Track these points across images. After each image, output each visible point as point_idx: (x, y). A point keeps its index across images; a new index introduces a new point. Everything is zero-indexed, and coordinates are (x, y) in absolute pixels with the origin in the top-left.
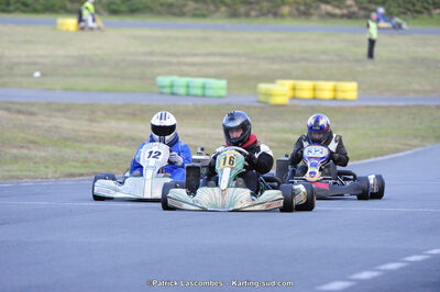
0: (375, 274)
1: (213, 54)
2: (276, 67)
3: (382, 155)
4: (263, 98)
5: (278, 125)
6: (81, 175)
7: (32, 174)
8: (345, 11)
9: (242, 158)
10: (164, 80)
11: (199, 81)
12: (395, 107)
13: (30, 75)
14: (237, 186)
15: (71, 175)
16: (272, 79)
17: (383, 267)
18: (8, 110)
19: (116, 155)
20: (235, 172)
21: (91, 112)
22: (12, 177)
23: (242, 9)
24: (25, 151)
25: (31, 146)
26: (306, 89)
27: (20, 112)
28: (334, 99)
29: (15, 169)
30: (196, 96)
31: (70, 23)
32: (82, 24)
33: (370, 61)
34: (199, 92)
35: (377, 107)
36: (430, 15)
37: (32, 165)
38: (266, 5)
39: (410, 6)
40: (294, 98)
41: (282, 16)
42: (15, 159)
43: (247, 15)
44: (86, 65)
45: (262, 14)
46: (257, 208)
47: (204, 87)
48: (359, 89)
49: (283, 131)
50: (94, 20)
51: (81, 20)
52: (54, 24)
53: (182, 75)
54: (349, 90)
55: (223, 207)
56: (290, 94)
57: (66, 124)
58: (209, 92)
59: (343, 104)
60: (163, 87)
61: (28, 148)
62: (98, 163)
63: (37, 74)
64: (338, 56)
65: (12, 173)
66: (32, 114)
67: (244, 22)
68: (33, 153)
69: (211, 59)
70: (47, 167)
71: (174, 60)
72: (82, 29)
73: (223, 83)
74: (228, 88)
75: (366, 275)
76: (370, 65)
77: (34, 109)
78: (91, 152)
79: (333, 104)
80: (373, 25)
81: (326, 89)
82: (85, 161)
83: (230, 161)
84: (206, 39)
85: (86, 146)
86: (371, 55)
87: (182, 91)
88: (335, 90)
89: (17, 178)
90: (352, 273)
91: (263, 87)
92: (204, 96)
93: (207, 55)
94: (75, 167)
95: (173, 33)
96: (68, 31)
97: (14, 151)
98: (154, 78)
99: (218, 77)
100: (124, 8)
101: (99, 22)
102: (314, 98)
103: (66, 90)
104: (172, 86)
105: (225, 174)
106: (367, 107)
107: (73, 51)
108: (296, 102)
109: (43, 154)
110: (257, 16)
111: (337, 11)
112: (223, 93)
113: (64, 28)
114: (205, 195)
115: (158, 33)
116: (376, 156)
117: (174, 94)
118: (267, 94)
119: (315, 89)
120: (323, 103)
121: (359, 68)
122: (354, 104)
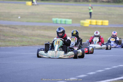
1: (69, 12)
6: (26, 45)
7: (12, 45)
9: (62, 41)
10: (54, 19)
11: (64, 20)
12: (119, 28)
13: (17, 18)
14: (60, 50)
15: (23, 45)
18: (10, 27)
19: (38, 40)
20: (59, 46)
21: (33, 28)
22: (6, 46)
24: (12, 39)
25: (14, 37)
26: (94, 22)
27: (13, 28)
28: (102, 25)
31: (30, 3)
32: (33, 4)
34: (64, 23)
35: (114, 27)
37: (13, 42)
40: (91, 25)
41: (89, 2)
42: (9, 41)
43: (79, 1)
44: (33, 15)
45: (84, 1)
46: (66, 57)
47: (65, 21)
48: (109, 22)
49: (86, 34)
51: (33, 2)
52: (25, 3)
53: (60, 18)
54: (106, 23)
55: (56, 57)
56: (89, 23)
57: (25, 31)
58: (67, 23)
60: (54, 21)
62: (33, 42)
63: (19, 17)
65: (7, 45)
66: (16, 28)
67: (79, 3)
68: (15, 39)
69: (68, 14)
70: (17, 43)
71: (58, 14)
72: (33, 5)
73: (71, 20)
74: (72, 22)
78: (31, 39)
79: (102, 26)
81: (100, 22)
82: (29, 42)
83: (58, 42)
84: (67, 8)
85: (30, 37)
87: (59, 22)
88: (102, 23)
89: (8, 46)
91: (82, 21)
92: (65, 24)
93: (68, 12)
95: (58, 6)
96: (29, 6)
97: (9, 39)
98: (51, 18)
99: (69, 18)
101: (38, 2)
102: (96, 25)
103: (27, 22)
104: (56, 21)
105: (57, 47)
106: (111, 27)
107: (30, 11)
109: (17, 39)
110: (82, 2)
112: (71, 23)
114: (50, 53)
115: (54, 6)
117: (57, 23)
118: (83, 24)
119: (96, 22)
120: (99, 26)
121: (110, 17)
122: (107, 27)
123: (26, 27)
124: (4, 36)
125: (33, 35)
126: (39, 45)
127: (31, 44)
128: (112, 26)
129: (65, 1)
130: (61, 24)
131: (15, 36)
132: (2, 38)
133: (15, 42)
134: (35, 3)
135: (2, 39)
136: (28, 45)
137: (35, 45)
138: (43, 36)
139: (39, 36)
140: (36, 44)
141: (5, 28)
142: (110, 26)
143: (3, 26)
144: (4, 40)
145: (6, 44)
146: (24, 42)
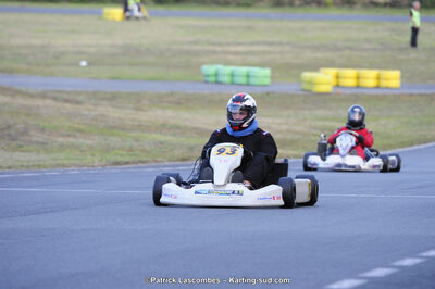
0: (418, 261)
1: (258, 43)
2: (319, 55)
3: (425, 143)
4: (307, 87)
5: (322, 112)
6: (127, 163)
7: (78, 162)
10: (209, 69)
11: (243, 70)
13: (78, 64)
15: (117, 163)
16: (315, 67)
17: (425, 254)
18: (55, 98)
19: (162, 143)
21: (137, 101)
22: (59, 165)
24: (71, 140)
25: (78, 134)
26: (349, 77)
27: (66, 101)
28: (378, 87)
29: (62, 157)
30: (240, 85)
31: (116, 12)
32: (128, 14)
33: (413, 49)
34: (243, 80)
35: (420, 95)
37: (78, 153)
40: (337, 86)
41: (326, 5)
42: (62, 147)
43: (291, 4)
44: (132, 54)
45: (306, 3)
47: (248, 76)
48: (402, 77)
50: (139, 10)
51: (126, 9)
52: (100, 14)
53: (227, 63)
54: (393, 78)
56: (334, 82)
57: (113, 113)
58: (253, 81)
59: (387, 92)
60: (208, 76)
61: (74, 136)
62: (143, 151)
63: (84, 63)
64: (382, 44)
65: (59, 162)
66: (78, 103)
67: (288, 11)
68: (80, 141)
69: (256, 48)
70: (93, 155)
71: (218, 49)
72: (128, 18)
73: (267, 72)
74: (272, 77)
75: (408, 262)
76: (413, 54)
77: (81, 98)
78: (137, 140)
80: (416, 14)
81: (370, 77)
82: (131, 150)
84: (250, 28)
85: (133, 134)
86: (414, 43)
87: (227, 79)
88: (378, 78)
89: (64, 166)
90: (394, 260)
91: (307, 75)
92: (248, 84)
93: (252, 44)
94: (121, 155)
95: (217, 22)
96: (114, 21)
97: (61, 140)
98: (198, 66)
99: (262, 65)
101: (145, 12)
102: (358, 87)
103: (113, 79)
104: (216, 75)
106: (411, 95)
107: (119, 40)
108: (340, 91)
109: (90, 142)
110: (301, 5)
112: (267, 81)
113: (110, 18)
115: (204, 22)
116: (419, 143)
117: (218, 83)
118: (311, 83)
119: (358, 78)
120: (366, 92)
121: (402, 57)
122: (397, 92)
124: (43, 130)
125: (141, 127)
126: (170, 160)
128: (415, 91)
129: (238, 5)
130: (233, 83)
131: (80, 131)
132: (35, 139)
133: (82, 151)
134: (136, 13)
135: (37, 143)
136: (134, 163)
137: (156, 161)
139: (163, 128)
141: (40, 102)
142: (406, 91)
143: (32, 96)
144: (43, 143)
145: (55, 159)
146: (117, 151)
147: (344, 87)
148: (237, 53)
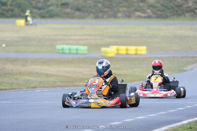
4: (103, 54)
8: (146, 15)
10: (59, 47)
11: (74, 47)
12: (163, 57)
13: (1, 45)
16: (107, 45)
19: (28, 80)
21: (25, 62)
23: (100, 15)
26: (123, 50)
28: (136, 54)
30: (74, 54)
34: (74, 52)
36: (185, 16)
38: (111, 13)
39: (175, 12)
40: (118, 54)
41: (118, 18)
43: (102, 17)
44: (27, 41)
45: (109, 17)
47: (77, 50)
48: (147, 49)
51: (27, 21)
52: (14, 23)
54: (143, 50)
56: (116, 52)
57: (9, 67)
58: (79, 52)
60: (59, 50)
62: (17, 84)
63: (4, 45)
71: (66, 38)
72: (27, 25)
73: (86, 48)
74: (88, 50)
78: (16, 79)
79: (136, 56)
81: (132, 50)
82: (12, 84)
85: (15, 77)
87: (67, 51)
88: (136, 50)
91: (103, 49)
92: (77, 54)
94: (6, 86)
96: (21, 26)
99: (84, 45)
100: (47, 15)
101: (36, 21)
102: (127, 54)
104: (63, 49)
107: (22, 35)
108: (119, 56)
110: (107, 18)
111: (143, 15)
112: (86, 52)
113: (19, 25)
117: (63, 53)
118: (106, 53)
119: (127, 50)
120: (131, 56)
123: (13, 61)
125: (21, 74)
126: (27, 88)
127: (14, 87)
128: (152, 56)
130: (70, 53)
134: (31, 22)
137: (20, 89)
138: (38, 74)
139: (30, 74)
140: (22, 87)
142: (149, 56)
146: (5, 84)
147: (120, 55)
148: (75, 40)
